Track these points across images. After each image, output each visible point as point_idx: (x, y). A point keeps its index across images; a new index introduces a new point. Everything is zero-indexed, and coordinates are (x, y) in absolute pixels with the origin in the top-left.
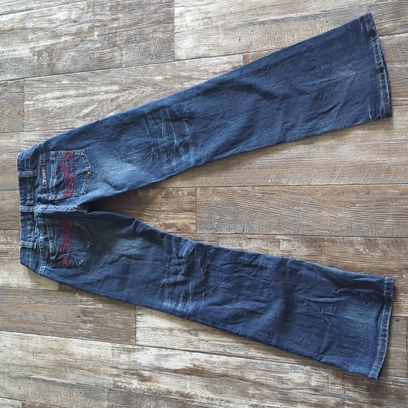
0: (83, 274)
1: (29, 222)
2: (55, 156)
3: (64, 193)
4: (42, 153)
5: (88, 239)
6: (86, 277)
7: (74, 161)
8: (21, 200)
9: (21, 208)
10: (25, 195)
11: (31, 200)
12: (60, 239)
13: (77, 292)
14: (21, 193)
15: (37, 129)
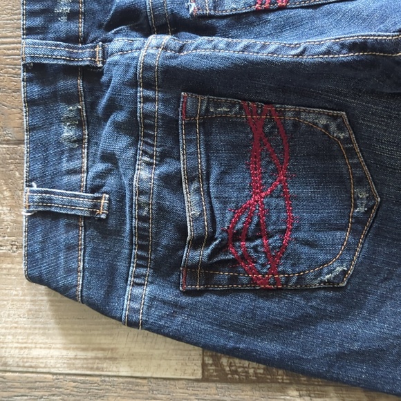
0: (337, 317)
1: (67, 110)
5: (360, 181)
6: (349, 327)
11: (73, 16)
12: (235, 178)
13: (295, 382)
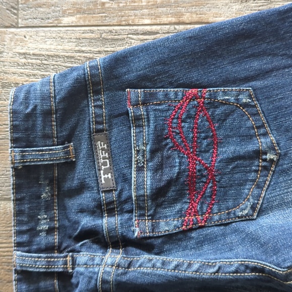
2: (144, 103)
3: (180, 214)
4: (97, 92)
7: (211, 120)
8: (19, 233)
9: (18, 257)
10: (33, 218)
14: (18, 213)
15: (66, 20)
